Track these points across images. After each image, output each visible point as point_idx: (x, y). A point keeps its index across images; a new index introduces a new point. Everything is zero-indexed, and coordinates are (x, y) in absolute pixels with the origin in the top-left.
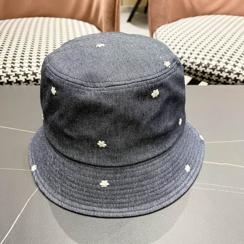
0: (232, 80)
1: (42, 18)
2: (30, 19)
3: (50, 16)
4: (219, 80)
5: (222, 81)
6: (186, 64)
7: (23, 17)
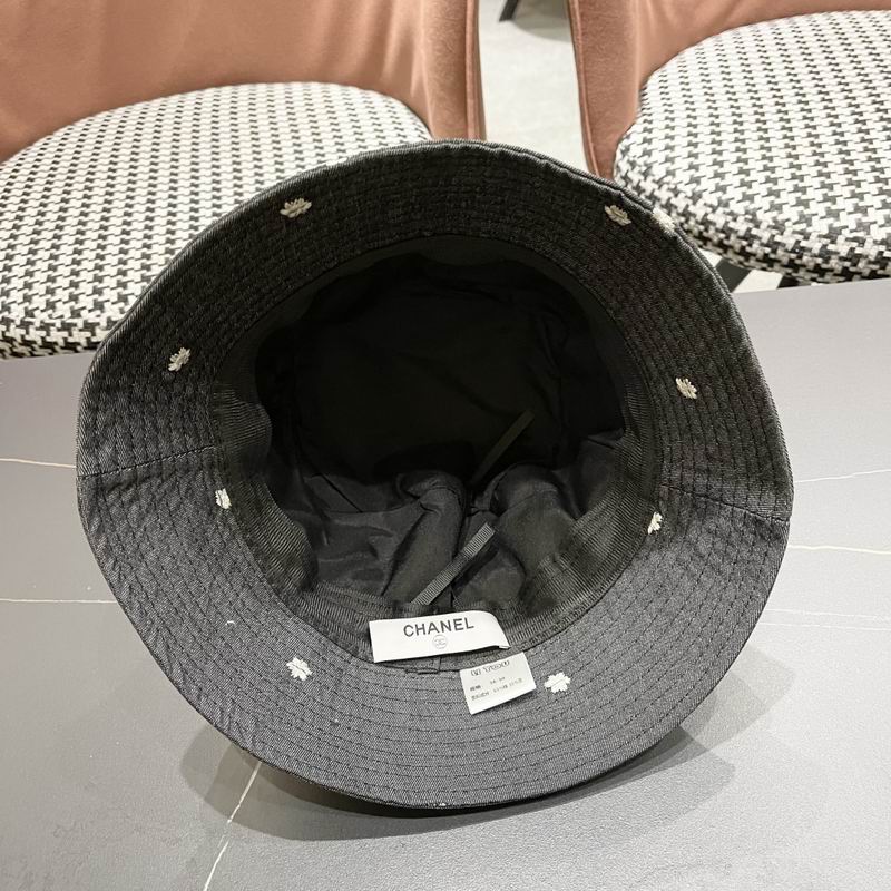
0: (870, 262)
1: (227, 91)
2: (192, 96)
3: (252, 79)
4: (824, 266)
5: (838, 268)
6: (710, 217)
7: (167, 92)
